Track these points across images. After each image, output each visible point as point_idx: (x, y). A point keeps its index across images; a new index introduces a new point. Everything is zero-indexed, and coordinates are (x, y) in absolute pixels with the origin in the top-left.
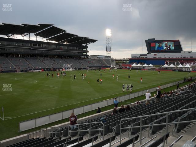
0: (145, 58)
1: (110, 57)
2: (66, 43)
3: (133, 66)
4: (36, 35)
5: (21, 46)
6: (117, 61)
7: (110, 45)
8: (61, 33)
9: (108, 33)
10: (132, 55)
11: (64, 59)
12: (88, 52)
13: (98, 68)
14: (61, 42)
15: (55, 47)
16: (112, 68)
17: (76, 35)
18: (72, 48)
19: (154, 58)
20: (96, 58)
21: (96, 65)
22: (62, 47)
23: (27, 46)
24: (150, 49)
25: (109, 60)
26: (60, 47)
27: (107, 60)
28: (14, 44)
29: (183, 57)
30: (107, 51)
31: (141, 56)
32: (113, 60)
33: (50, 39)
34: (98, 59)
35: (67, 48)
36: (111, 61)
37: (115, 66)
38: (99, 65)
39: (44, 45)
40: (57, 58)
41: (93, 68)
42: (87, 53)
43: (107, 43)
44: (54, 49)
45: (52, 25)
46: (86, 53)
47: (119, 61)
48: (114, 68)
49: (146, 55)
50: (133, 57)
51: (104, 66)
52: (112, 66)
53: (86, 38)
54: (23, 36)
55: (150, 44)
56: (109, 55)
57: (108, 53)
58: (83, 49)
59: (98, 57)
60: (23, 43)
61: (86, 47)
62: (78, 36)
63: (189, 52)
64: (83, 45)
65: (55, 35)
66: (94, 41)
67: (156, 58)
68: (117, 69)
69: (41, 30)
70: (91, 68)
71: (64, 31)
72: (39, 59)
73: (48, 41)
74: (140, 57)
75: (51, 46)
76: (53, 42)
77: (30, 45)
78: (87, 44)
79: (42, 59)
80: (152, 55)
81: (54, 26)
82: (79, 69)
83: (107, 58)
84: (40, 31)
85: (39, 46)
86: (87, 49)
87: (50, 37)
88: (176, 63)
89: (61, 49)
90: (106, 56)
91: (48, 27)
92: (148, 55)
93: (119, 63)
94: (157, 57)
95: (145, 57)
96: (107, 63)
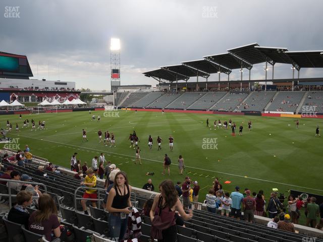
29: (34, 88)
63: (44, 80)
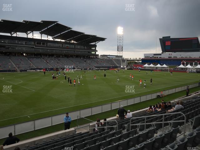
0: (159, 58)
1: (121, 57)
2: (72, 42)
3: (145, 67)
4: (41, 33)
5: (24, 45)
6: (129, 62)
7: (121, 44)
8: (66, 30)
9: (120, 31)
10: (145, 54)
11: (71, 59)
12: (97, 51)
13: (107, 68)
14: (68, 41)
15: (61, 45)
16: (122, 68)
17: (83, 33)
18: (79, 47)
19: (169, 57)
20: (106, 58)
21: (105, 65)
22: (68, 45)
23: (30, 45)
24: (165, 48)
25: (120, 59)
26: (66, 45)
27: (117, 60)
28: (17, 42)
30: (118, 50)
31: (155, 56)
32: (124, 60)
33: (56, 38)
34: (108, 59)
35: (73, 46)
36: (121, 61)
37: (125, 67)
38: (108, 65)
39: (49, 44)
40: (63, 57)
41: (101, 68)
43: (119, 42)
44: (59, 47)
45: (56, 22)
46: (94, 53)
47: (131, 61)
48: (125, 68)
49: (160, 55)
50: (146, 57)
51: (113, 67)
52: (122, 67)
53: (93, 36)
54: (27, 34)
55: (165, 42)
56: (121, 55)
57: (119, 52)
58: (92, 48)
59: (108, 56)
60: (26, 42)
61: (95, 46)
62: (85, 34)
64: (91, 44)
65: (61, 33)
66: (103, 39)
67: (171, 57)
68: (127, 69)
69: (46, 28)
70: (98, 69)
71: (70, 28)
72: (43, 59)
73: (54, 40)
74: (153, 57)
75: (56, 45)
76: (59, 40)
77: (33, 44)
78: (96, 43)
79: (46, 58)
80: (167, 55)
81: (59, 23)
82: (84, 69)
83: (117, 58)
84: (44, 28)
85: (43, 44)
86: (95, 48)
87: (56, 35)
88: (194, 63)
89: (67, 48)
90: (117, 56)
91: (53, 24)
92: (162, 54)
93: (130, 63)
94: (173, 57)
95: (159, 56)
96: (117, 63)
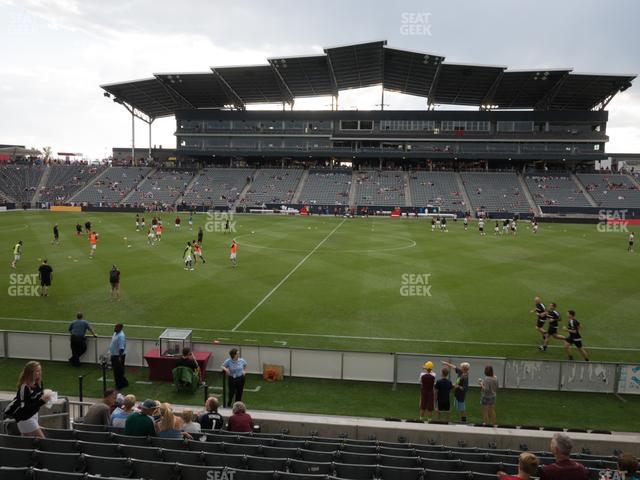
5: (304, 133)
12: (607, 138)
15: (430, 125)
18: (512, 126)
22: (464, 124)
26: (454, 124)
39: (385, 124)
40: (438, 168)
42: (602, 145)
44: (424, 133)
61: (603, 117)
71: (435, 59)
78: (604, 103)
85: (362, 127)
86: (604, 128)
89: (458, 133)
